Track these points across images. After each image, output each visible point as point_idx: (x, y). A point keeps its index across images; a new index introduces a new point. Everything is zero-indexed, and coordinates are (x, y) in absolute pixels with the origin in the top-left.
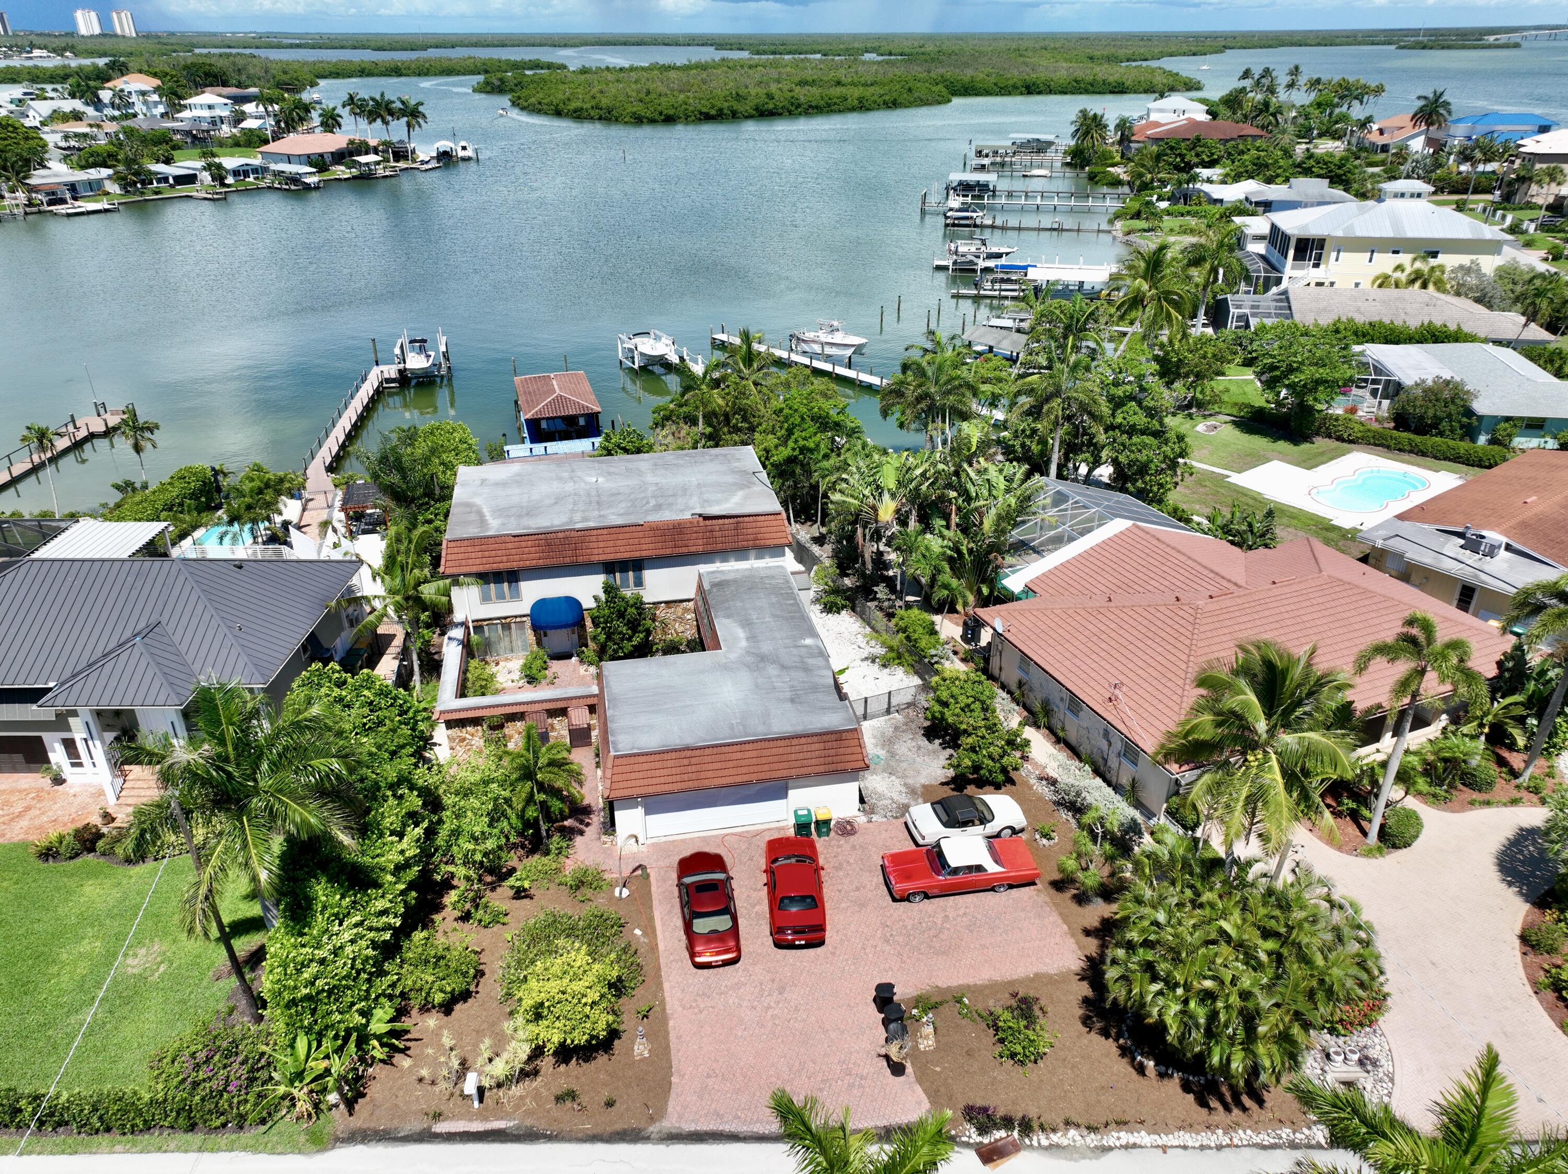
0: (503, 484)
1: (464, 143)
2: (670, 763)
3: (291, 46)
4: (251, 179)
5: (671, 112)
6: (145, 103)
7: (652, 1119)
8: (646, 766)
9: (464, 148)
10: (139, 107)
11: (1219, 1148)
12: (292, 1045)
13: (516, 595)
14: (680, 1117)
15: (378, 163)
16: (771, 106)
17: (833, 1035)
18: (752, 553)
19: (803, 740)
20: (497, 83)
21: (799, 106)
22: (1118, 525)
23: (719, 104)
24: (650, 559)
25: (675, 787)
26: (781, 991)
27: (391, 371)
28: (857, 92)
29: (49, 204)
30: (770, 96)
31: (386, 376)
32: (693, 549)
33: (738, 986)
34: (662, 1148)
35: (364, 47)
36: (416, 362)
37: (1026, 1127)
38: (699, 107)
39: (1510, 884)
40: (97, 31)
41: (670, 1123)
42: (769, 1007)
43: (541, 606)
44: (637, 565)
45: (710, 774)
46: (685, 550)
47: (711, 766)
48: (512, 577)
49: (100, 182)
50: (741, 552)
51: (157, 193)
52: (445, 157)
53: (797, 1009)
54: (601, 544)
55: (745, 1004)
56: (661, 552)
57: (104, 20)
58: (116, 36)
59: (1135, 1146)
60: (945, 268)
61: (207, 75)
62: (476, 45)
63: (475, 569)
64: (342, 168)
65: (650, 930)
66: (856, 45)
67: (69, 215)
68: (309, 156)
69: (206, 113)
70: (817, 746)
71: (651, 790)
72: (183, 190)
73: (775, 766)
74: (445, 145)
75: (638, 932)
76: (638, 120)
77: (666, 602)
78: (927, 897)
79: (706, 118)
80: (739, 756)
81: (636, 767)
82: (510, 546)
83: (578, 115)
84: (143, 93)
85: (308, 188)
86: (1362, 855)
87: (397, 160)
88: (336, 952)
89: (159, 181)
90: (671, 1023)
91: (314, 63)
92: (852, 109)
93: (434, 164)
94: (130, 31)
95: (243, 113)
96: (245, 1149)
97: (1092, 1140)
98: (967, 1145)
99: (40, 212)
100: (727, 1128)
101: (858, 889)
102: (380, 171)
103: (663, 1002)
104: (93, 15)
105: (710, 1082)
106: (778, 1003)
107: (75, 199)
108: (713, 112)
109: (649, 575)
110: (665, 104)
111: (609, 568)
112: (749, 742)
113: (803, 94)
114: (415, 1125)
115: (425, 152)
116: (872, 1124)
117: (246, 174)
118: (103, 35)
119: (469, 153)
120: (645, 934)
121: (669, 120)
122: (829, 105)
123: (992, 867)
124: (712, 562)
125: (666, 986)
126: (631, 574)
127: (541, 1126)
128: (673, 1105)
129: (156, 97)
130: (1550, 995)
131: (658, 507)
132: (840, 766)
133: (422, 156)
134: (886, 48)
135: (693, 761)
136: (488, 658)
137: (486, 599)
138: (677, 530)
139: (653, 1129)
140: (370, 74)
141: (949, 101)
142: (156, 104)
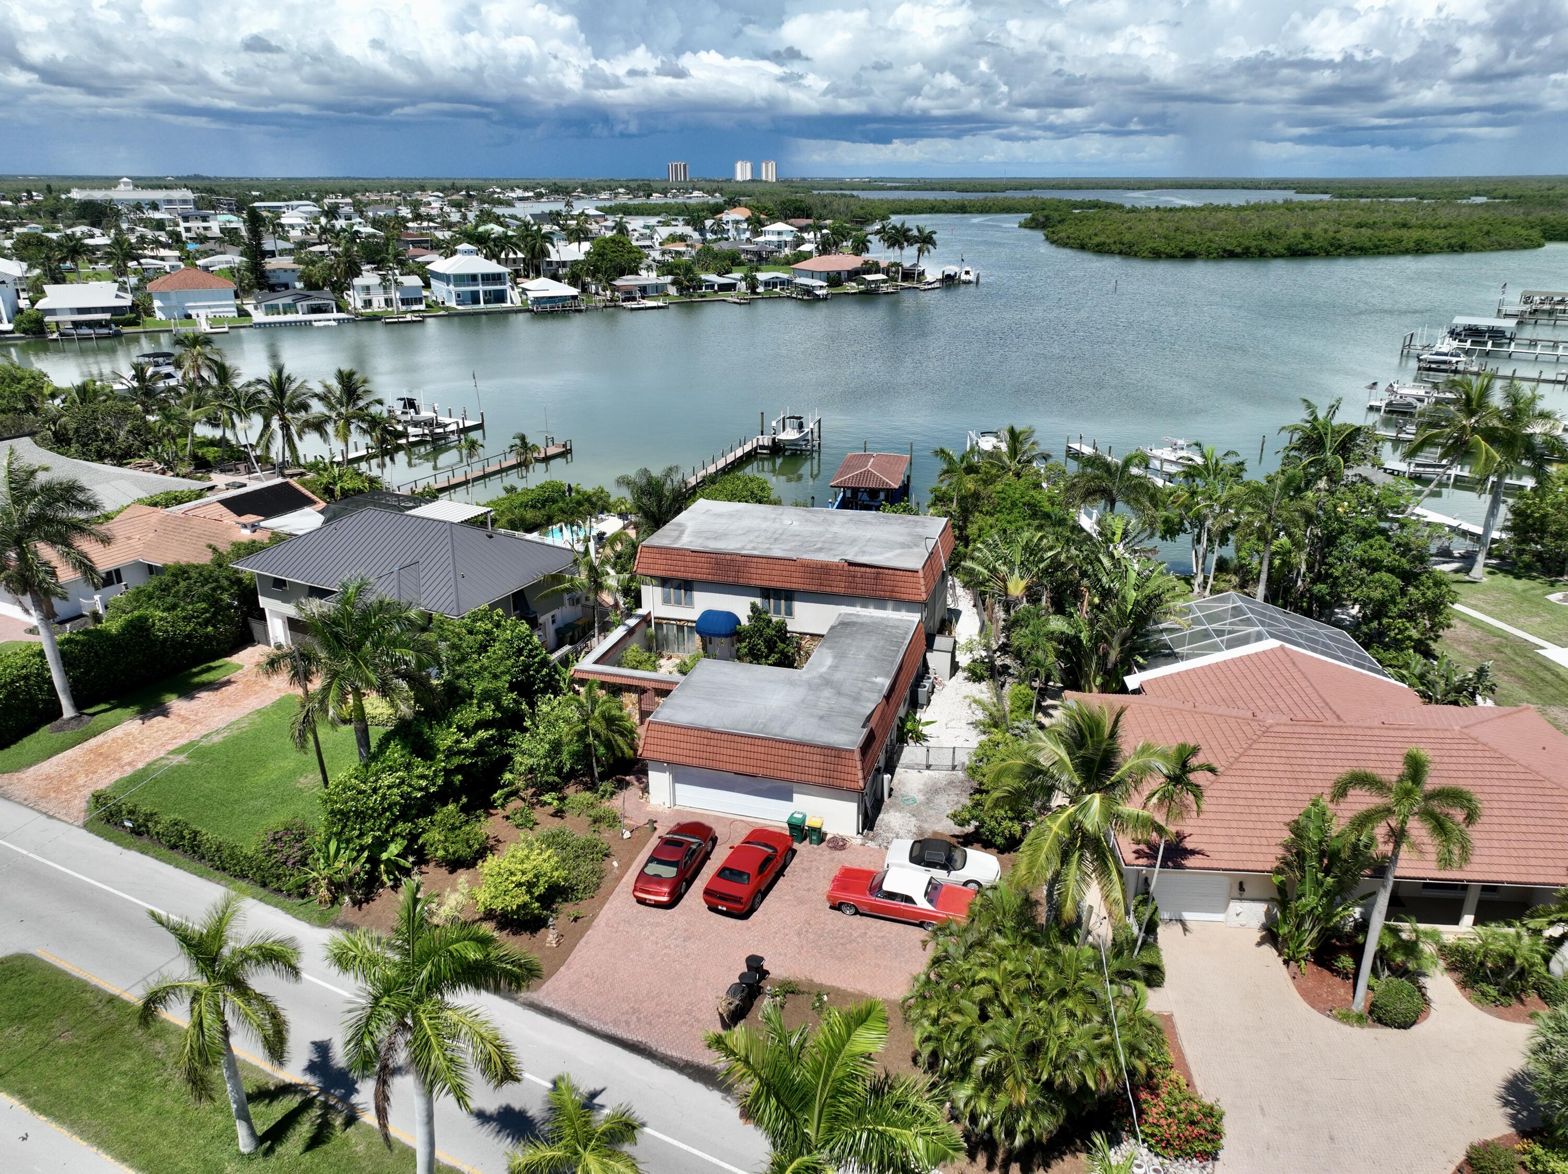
0: (719, 515)
1: (967, 269)
2: (692, 739)
3: (891, 189)
4: (778, 290)
5: (1192, 249)
6: (737, 229)
8: (673, 737)
9: (967, 273)
10: (732, 233)
12: (327, 845)
13: (690, 603)
14: (548, 994)
15: (884, 281)
16: (1306, 245)
17: (699, 983)
18: (890, 604)
19: (806, 749)
20: (1042, 219)
21: (1340, 247)
22: (1271, 644)
23: (1246, 243)
24: (798, 591)
25: (695, 762)
26: (687, 939)
27: (766, 440)
28: (1416, 234)
29: (624, 301)
30: (1307, 236)
31: (761, 443)
32: (835, 590)
33: (656, 926)
34: (519, 1009)
35: (951, 189)
36: (790, 435)
38: (1224, 245)
40: (749, 177)
41: (539, 996)
42: (669, 947)
43: (708, 615)
44: (789, 595)
45: (725, 758)
46: (828, 589)
47: (725, 751)
48: (687, 586)
49: (664, 286)
50: (880, 601)
51: (702, 297)
52: (949, 281)
53: (687, 956)
54: (760, 571)
55: (653, 938)
56: (807, 587)
57: (756, 170)
58: (761, 181)
60: (1378, 409)
61: (797, 209)
62: (1053, 187)
63: (659, 573)
64: (854, 284)
66: (1465, 189)
67: (632, 309)
68: (828, 273)
69: (775, 238)
70: (818, 758)
71: (676, 759)
72: (722, 295)
73: (780, 766)
74: (951, 269)
75: (615, 864)
76: (1157, 255)
77: (811, 635)
78: (857, 912)
79: (1230, 255)
80: (749, 748)
81: (666, 736)
82: (688, 559)
83: (1101, 250)
84: (737, 222)
85: (818, 299)
86: (1335, 1017)
87: (903, 281)
88: (375, 791)
89: (707, 287)
90: (590, 932)
91: (894, 201)
92: (1406, 252)
93: (937, 285)
94: (772, 178)
95: (803, 238)
96: (283, 909)
99: (615, 306)
100: (573, 1014)
102: (884, 288)
103: (595, 916)
104: (749, 165)
105: (585, 980)
106: (677, 946)
107: (643, 298)
108: (1239, 250)
109: (799, 607)
110: (1188, 242)
111: (766, 593)
112: (759, 738)
113: (1347, 235)
115: (933, 273)
116: (679, 1055)
117: (775, 285)
118: (752, 181)
119: (972, 277)
120: (620, 867)
121: (1189, 256)
122: (1377, 247)
123: (922, 903)
124: (853, 605)
125: (606, 906)
126: (783, 602)
128: (548, 985)
129: (745, 225)
131: (820, 550)
132: (837, 782)
133: (929, 277)
134: (1500, 192)
135: (712, 742)
136: (664, 653)
137: (666, 601)
138: (824, 570)
139: (524, 995)
140: (939, 211)
141: (1540, 245)
142: (745, 231)
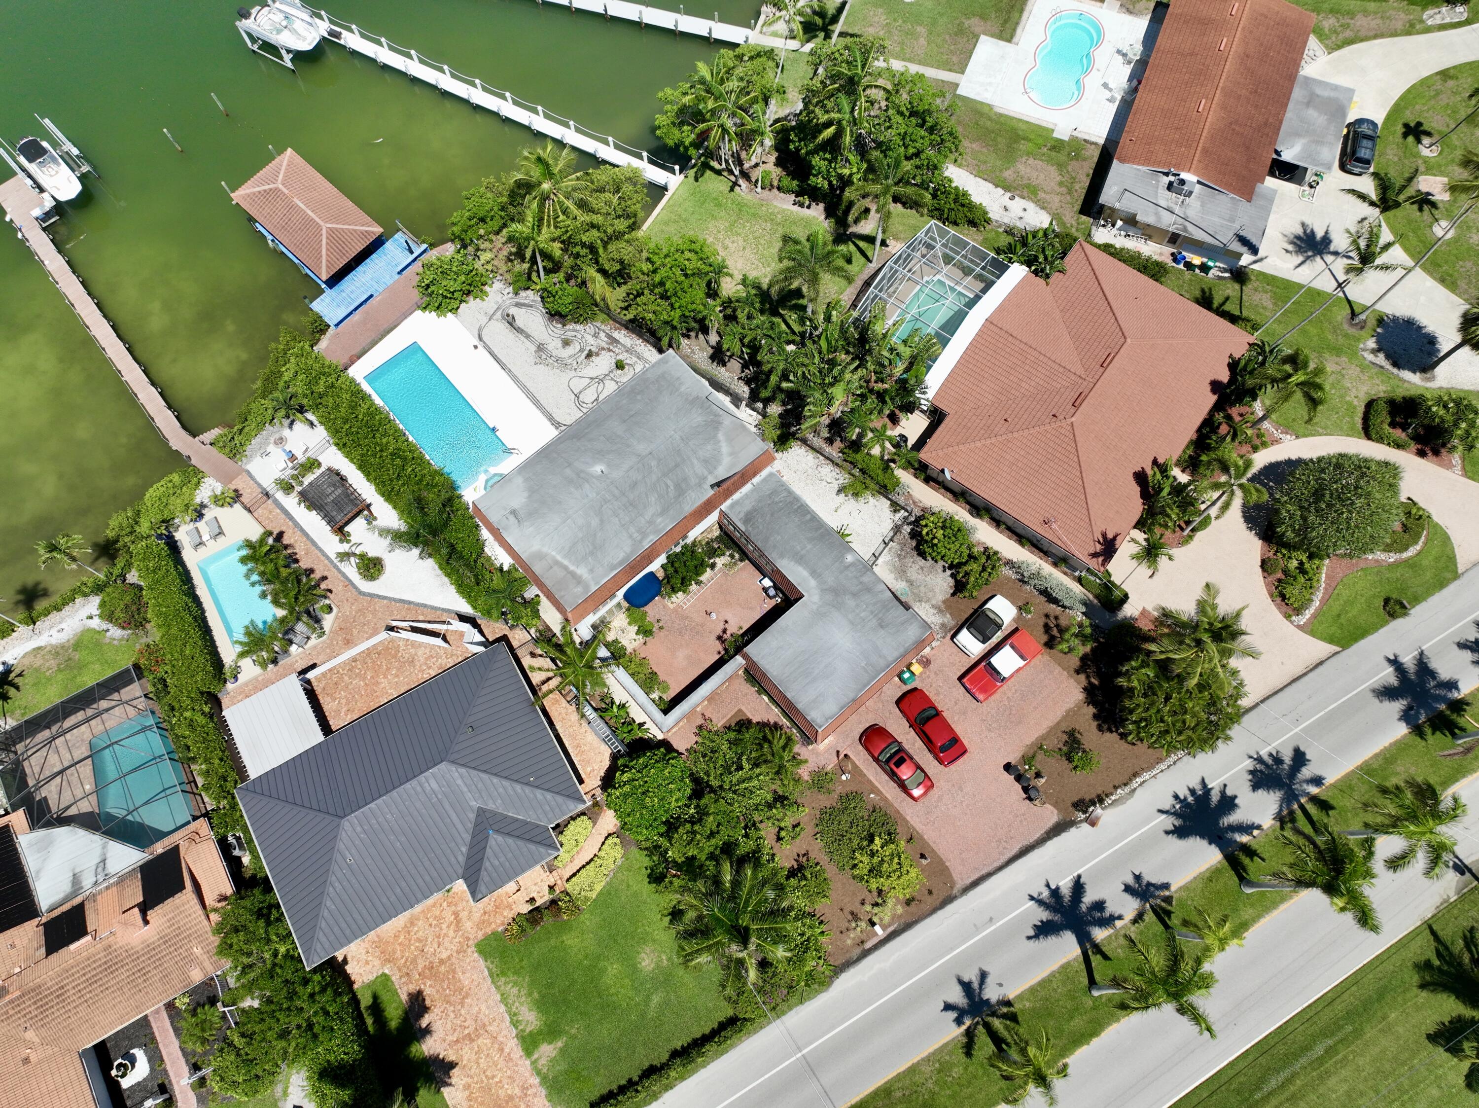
7: (952, 888)
11: (1175, 763)
14: (962, 878)
26: (961, 790)
33: (940, 798)
34: (964, 897)
37: (1101, 801)
39: (1251, 529)
41: (960, 884)
53: (974, 795)
55: (950, 806)
59: (1144, 782)
65: (878, 792)
75: (871, 796)
86: (1183, 545)
90: (926, 837)
97: (1127, 789)
98: (1081, 821)
100: (984, 872)
101: (956, 703)
103: (914, 829)
105: (963, 855)
106: (964, 797)
114: (857, 951)
120: (877, 794)
125: (908, 818)
127: (909, 919)
128: (956, 876)
130: (1279, 600)
139: (955, 891)
